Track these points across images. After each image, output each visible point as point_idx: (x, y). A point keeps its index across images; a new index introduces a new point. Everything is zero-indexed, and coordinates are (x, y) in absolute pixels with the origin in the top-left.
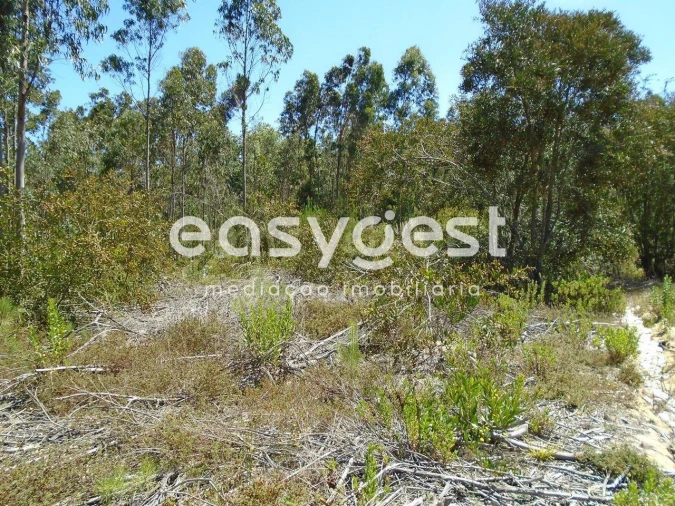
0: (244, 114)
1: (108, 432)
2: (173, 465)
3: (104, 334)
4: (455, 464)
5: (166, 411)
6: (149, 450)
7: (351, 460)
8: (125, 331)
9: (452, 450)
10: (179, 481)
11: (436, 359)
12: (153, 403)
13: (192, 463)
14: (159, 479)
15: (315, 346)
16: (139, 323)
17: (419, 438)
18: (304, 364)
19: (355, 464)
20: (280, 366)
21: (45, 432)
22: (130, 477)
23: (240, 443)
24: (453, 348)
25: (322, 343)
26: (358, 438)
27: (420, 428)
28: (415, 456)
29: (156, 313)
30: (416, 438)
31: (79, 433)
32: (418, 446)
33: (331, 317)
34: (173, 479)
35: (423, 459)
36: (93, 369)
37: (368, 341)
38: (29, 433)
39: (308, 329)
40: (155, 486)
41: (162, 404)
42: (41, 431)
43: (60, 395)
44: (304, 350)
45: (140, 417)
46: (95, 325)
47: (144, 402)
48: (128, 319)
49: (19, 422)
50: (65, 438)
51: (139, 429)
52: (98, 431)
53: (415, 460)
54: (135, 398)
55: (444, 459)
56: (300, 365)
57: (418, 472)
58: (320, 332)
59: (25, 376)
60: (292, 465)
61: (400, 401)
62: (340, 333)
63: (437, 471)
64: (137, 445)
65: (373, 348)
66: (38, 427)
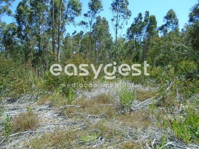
0: (116, 35)
1: (83, 124)
2: (101, 135)
3: (80, 97)
4: (190, 145)
5: (98, 119)
6: (94, 130)
7: (155, 140)
8: (85, 96)
9: (190, 140)
10: (103, 140)
11: (180, 110)
12: (95, 117)
13: (106, 135)
14: (98, 138)
15: (140, 104)
16: (89, 95)
17: (177, 135)
18: (137, 109)
19: (156, 141)
20: (130, 109)
21: (67, 122)
22: (90, 137)
23: (120, 130)
24: (187, 107)
25: (142, 103)
26: (157, 133)
27: (178, 132)
28: (176, 140)
29: (93, 92)
30: (176, 135)
31: (76, 124)
32: (177, 137)
33: (145, 95)
34: (101, 139)
35: (179, 142)
36: (78, 107)
37: (157, 103)
38: (63, 122)
39: (137, 99)
40: (97, 140)
41: (97, 117)
42: (66, 122)
43: (70, 113)
44: (137, 105)
45: (91, 121)
46: (78, 94)
47: (92, 116)
48: (86, 93)
49: (61, 119)
50: (72, 124)
51: (91, 124)
52: (81, 123)
53: (176, 142)
54: (90, 115)
55: (187, 143)
56: (136, 109)
57: (178, 146)
58: (141, 99)
59: (61, 107)
60: (136, 139)
61: (171, 122)
62: (148, 100)
63: (184, 146)
64: (91, 128)
65: (158, 105)
66: (66, 121)
